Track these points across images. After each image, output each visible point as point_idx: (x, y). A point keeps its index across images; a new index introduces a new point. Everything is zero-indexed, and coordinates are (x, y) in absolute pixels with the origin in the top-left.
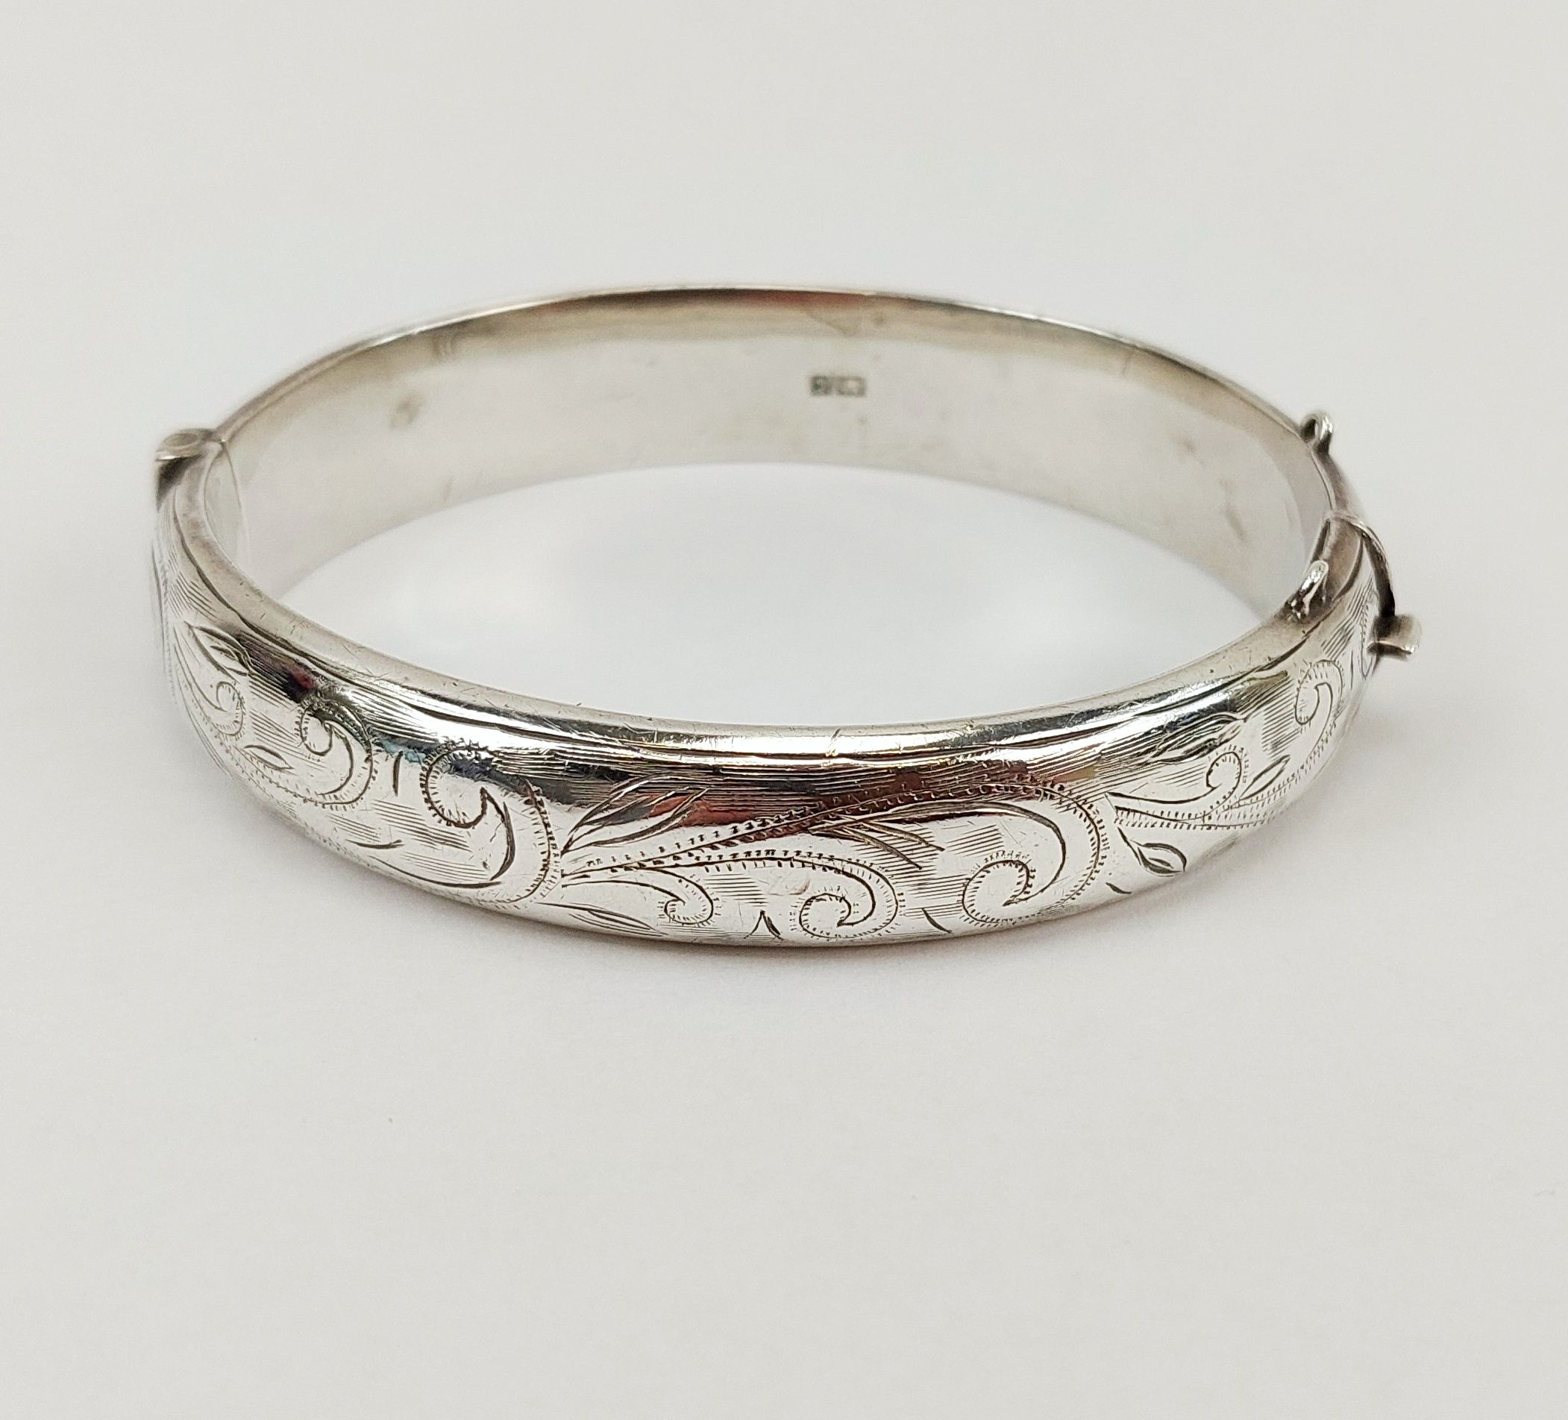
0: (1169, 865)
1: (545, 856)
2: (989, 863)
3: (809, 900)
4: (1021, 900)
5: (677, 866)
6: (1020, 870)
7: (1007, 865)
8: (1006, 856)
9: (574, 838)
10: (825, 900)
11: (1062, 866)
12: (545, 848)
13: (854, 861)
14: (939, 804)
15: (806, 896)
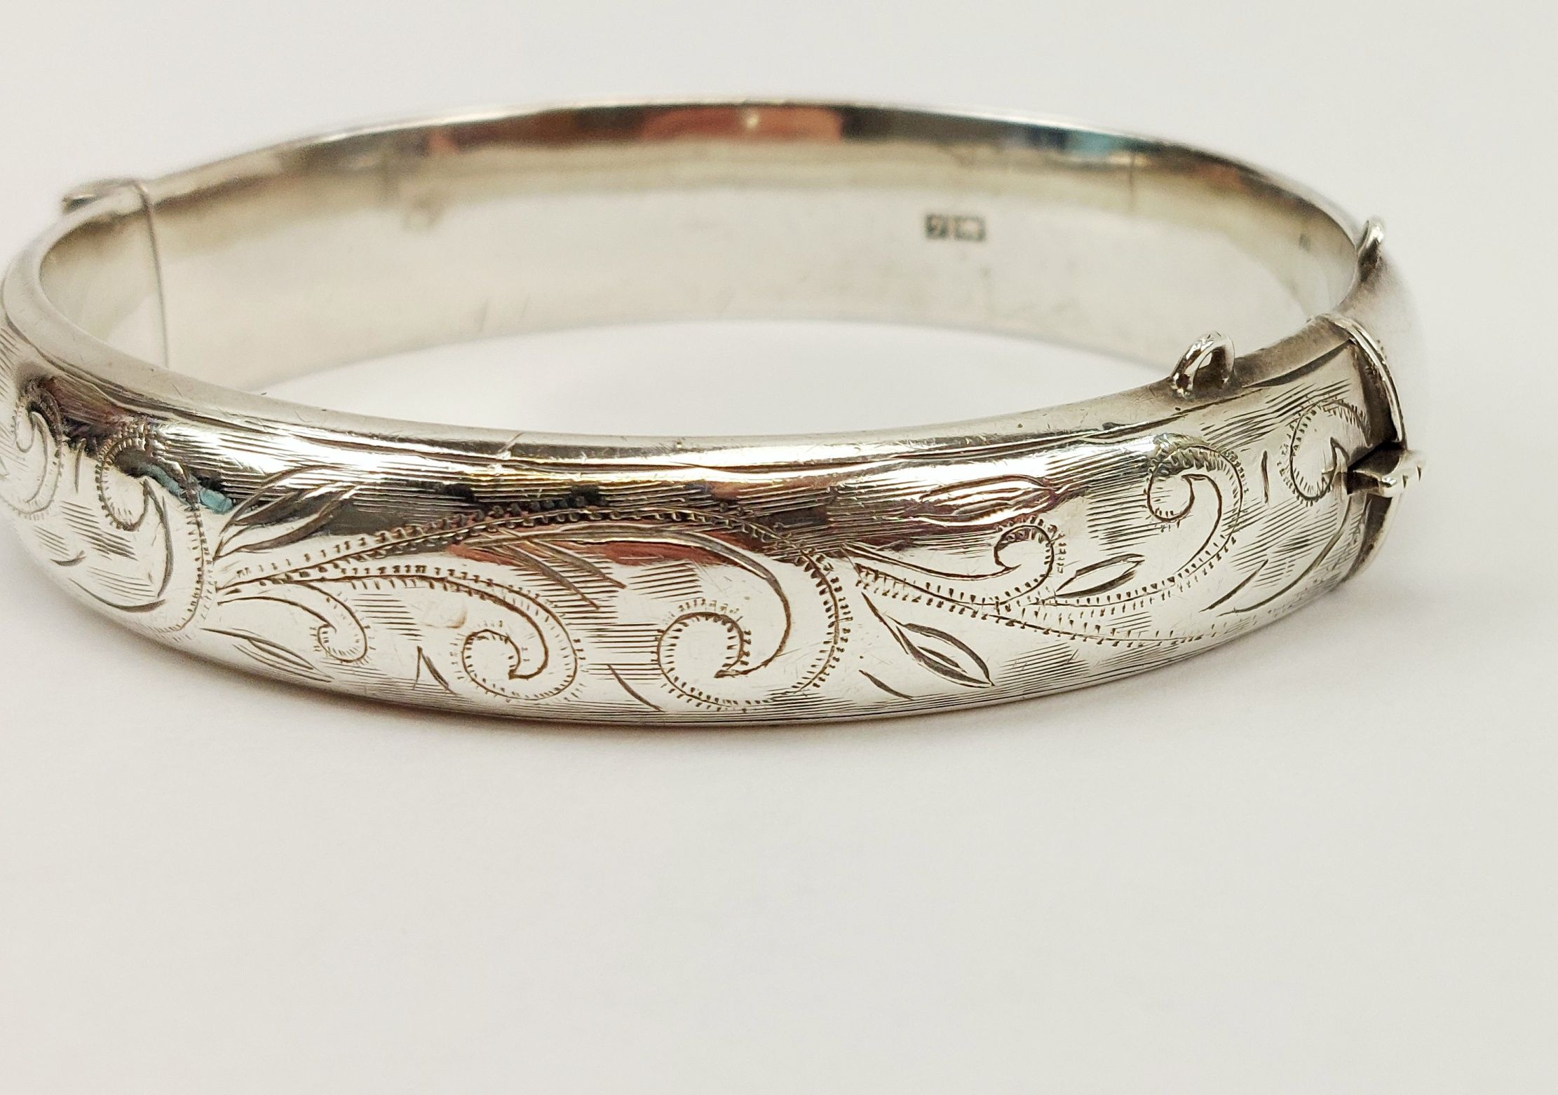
0: (957, 666)
1: (198, 564)
2: (687, 612)
3: (471, 636)
4: (738, 673)
5: (323, 580)
6: (730, 630)
7: (711, 620)
8: (708, 606)
9: (224, 541)
10: (488, 639)
11: (787, 632)
12: (197, 553)
13: (516, 589)
14: (621, 527)
15: (466, 631)
